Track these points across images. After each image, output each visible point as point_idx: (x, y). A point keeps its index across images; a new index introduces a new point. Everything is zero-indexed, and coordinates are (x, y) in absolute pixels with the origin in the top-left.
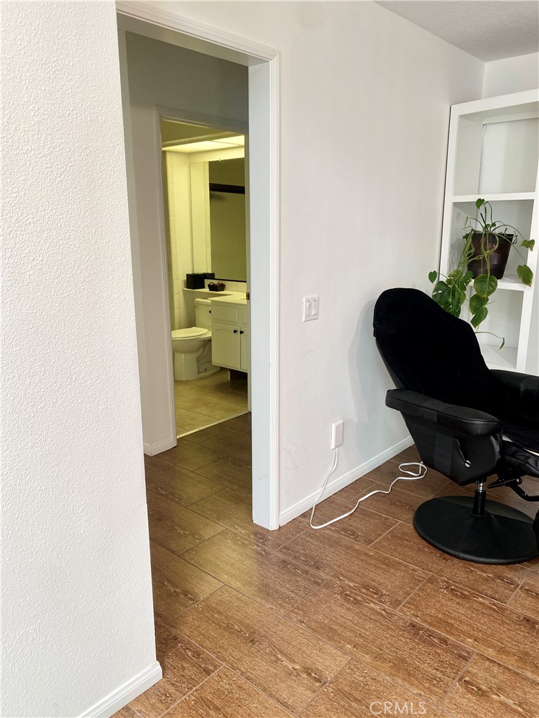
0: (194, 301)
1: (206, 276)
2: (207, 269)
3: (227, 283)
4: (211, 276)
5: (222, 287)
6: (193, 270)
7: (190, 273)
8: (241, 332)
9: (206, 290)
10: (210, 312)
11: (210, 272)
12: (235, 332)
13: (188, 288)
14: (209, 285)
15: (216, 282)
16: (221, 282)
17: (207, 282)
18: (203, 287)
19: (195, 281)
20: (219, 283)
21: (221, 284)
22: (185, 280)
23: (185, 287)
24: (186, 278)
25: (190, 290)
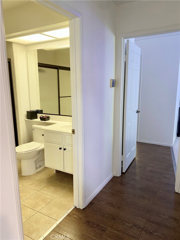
0: (31, 126)
1: (38, 112)
3: (50, 116)
4: (41, 112)
5: (48, 118)
6: (30, 109)
8: (65, 149)
9: (38, 120)
10: (43, 135)
11: (40, 109)
12: (60, 149)
13: (27, 119)
14: (40, 118)
15: (44, 115)
16: (47, 115)
17: (39, 115)
18: (37, 118)
19: (32, 115)
20: (46, 116)
21: (47, 116)
22: (26, 114)
23: (26, 118)
24: (26, 113)
25: (29, 120)
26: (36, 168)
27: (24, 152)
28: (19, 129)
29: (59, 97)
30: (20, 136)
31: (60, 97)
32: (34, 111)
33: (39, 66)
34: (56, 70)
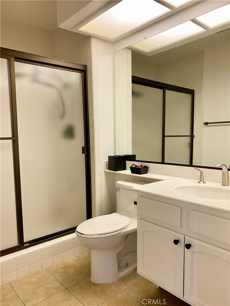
0: (115, 183)
2: (129, 152)
3: (150, 165)
4: (132, 158)
5: (145, 170)
6: (115, 152)
7: (112, 155)
8: (188, 246)
9: (128, 172)
10: (135, 203)
11: (131, 154)
12: (176, 242)
13: (109, 170)
14: (131, 168)
15: (138, 164)
16: (144, 164)
17: (129, 164)
18: (125, 169)
19: (116, 163)
20: (141, 165)
21: (143, 166)
22: (107, 162)
23: (107, 169)
24: (108, 160)
25: (112, 171)
26: (120, 268)
27: (96, 235)
28: (95, 187)
29: (164, 136)
30: (95, 200)
31: (166, 136)
32: (121, 156)
33: (133, 82)
34: (160, 91)
